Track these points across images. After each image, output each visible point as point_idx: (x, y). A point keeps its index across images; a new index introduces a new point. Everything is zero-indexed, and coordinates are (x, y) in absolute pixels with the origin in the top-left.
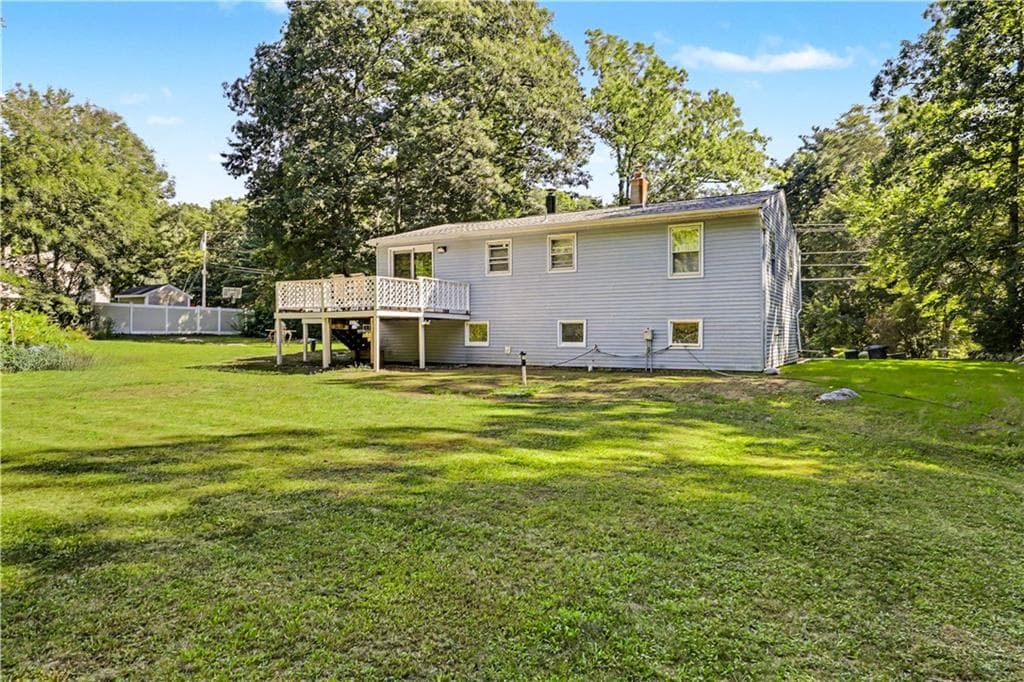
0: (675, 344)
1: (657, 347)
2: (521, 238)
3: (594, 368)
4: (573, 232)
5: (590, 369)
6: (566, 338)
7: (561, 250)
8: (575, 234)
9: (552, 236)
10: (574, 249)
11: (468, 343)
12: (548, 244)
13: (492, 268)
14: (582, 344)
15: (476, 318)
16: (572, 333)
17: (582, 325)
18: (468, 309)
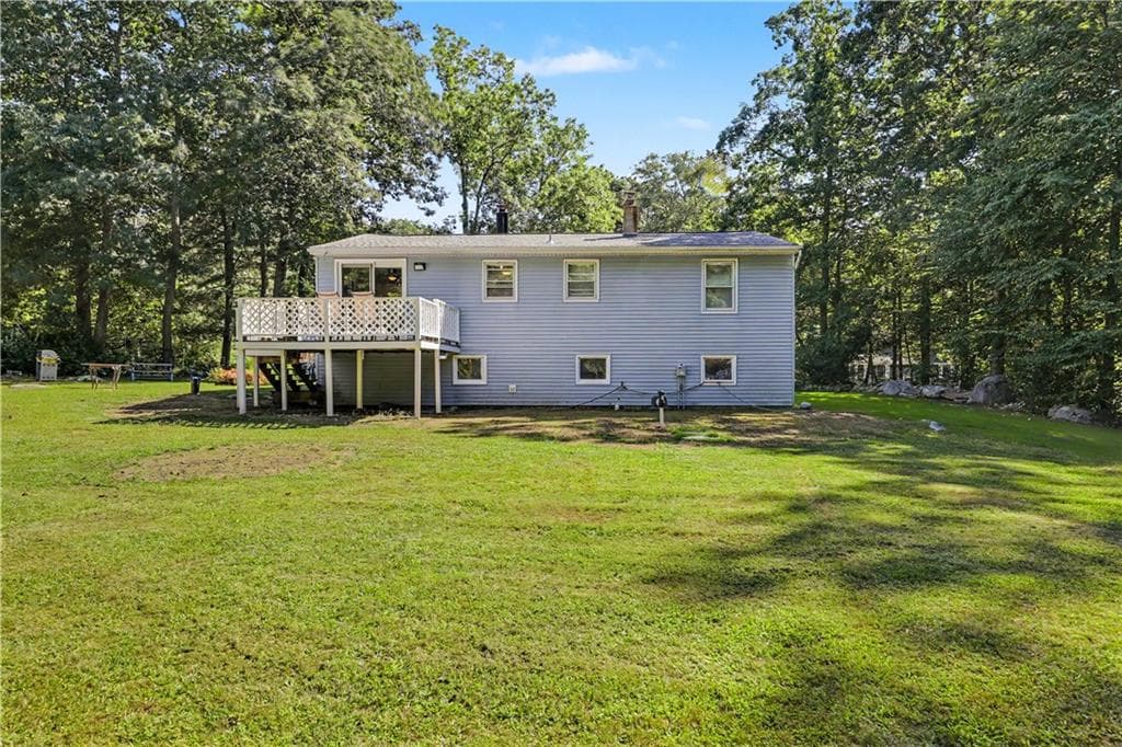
0: (708, 380)
1: (690, 384)
2: (529, 260)
3: (621, 407)
4: (596, 258)
5: (617, 407)
6: (585, 374)
7: (581, 276)
8: (598, 261)
9: (571, 261)
10: (595, 277)
11: (456, 381)
12: (566, 269)
13: (490, 292)
14: (606, 381)
15: (465, 351)
16: (592, 369)
17: (604, 360)
18: (458, 340)
